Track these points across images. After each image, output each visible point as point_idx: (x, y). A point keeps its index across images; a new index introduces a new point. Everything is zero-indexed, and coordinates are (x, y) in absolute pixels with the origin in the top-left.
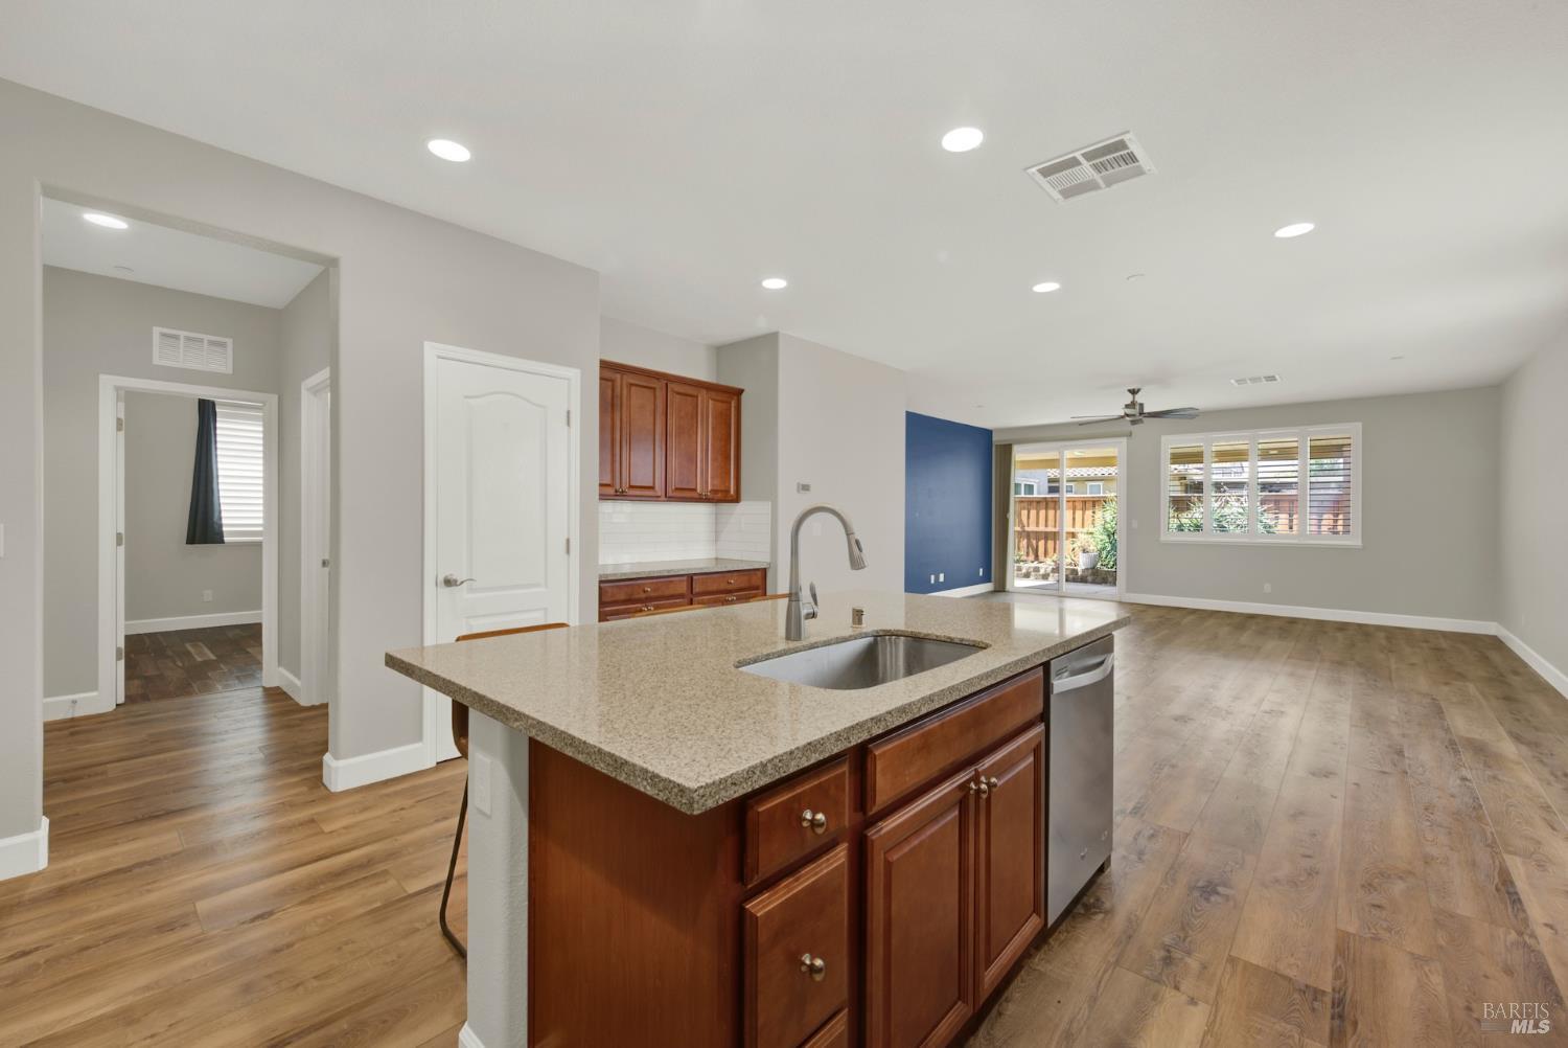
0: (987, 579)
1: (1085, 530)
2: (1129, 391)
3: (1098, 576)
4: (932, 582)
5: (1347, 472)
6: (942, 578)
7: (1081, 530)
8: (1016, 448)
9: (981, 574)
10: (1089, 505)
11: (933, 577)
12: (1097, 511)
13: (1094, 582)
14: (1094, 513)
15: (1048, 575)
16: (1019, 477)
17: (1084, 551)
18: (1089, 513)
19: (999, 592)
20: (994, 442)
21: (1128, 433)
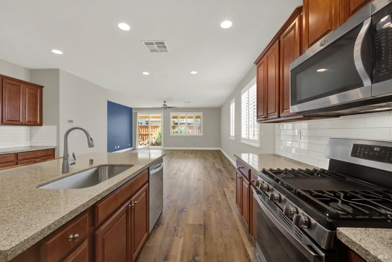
0: (131, 146)
1: (154, 133)
2: (164, 102)
3: (157, 144)
4: (116, 148)
5: (201, 121)
6: (119, 147)
8: (138, 113)
9: (130, 145)
10: (155, 127)
11: (116, 147)
12: (157, 129)
13: (156, 145)
15: (146, 144)
16: (139, 120)
17: (154, 138)
18: (155, 129)
19: (134, 149)
20: (133, 111)
21: (163, 111)
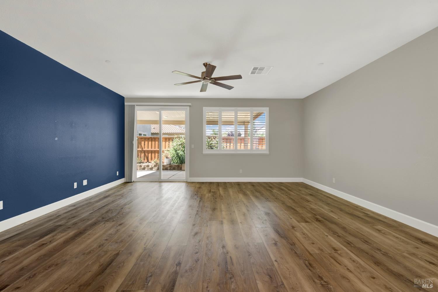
0: (122, 176)
1: (166, 150)
2: (204, 64)
6: (85, 183)
7: (165, 149)
9: (118, 174)
10: (167, 140)
12: (170, 142)
13: (170, 170)
14: (169, 143)
15: (153, 168)
17: (167, 158)
18: (167, 143)
19: (128, 182)
20: (126, 104)
21: (190, 104)
